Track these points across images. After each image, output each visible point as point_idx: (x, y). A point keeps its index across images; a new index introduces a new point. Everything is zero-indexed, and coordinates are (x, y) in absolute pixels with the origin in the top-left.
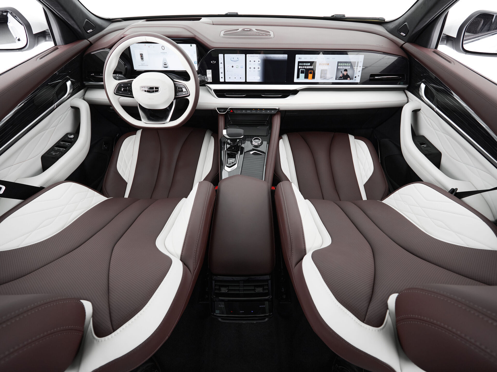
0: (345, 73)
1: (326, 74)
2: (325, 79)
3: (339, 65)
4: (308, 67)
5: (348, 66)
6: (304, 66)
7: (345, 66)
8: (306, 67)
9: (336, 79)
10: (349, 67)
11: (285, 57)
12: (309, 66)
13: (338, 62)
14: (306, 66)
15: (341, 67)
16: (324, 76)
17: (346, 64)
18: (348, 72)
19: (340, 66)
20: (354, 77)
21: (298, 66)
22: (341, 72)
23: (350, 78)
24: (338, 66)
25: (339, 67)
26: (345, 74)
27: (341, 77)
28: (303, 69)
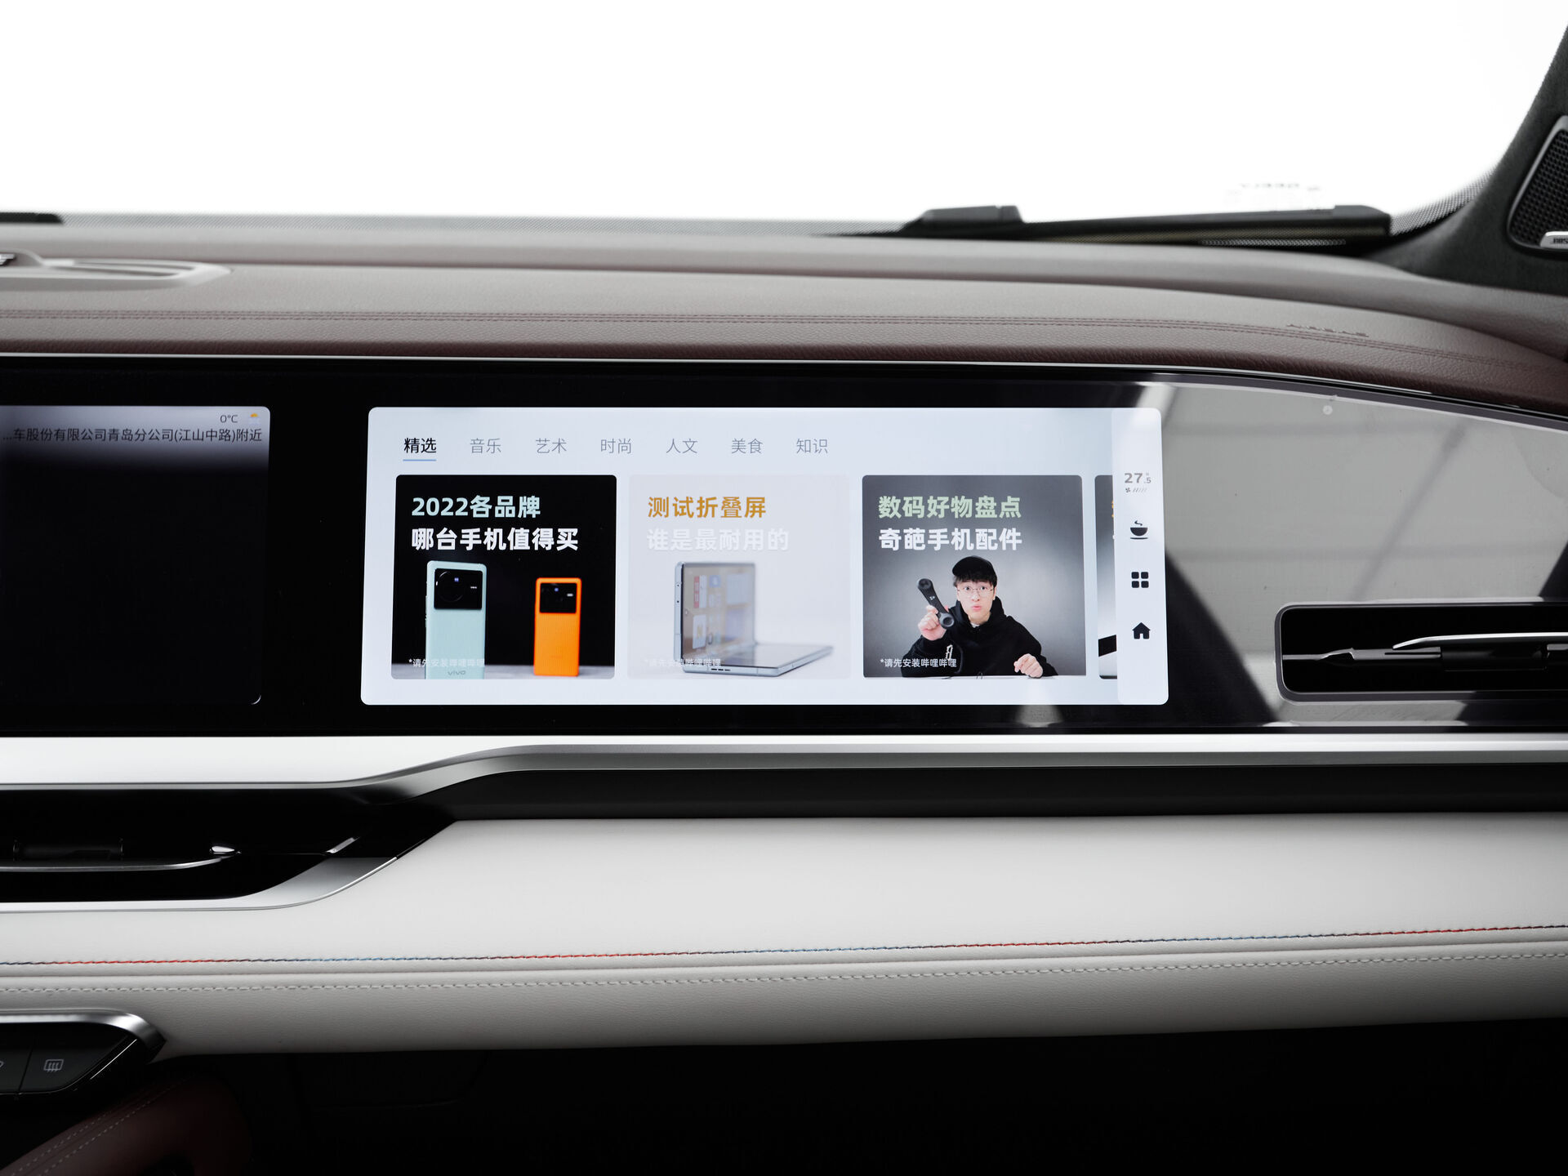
0: (975, 602)
1: (742, 609)
2: (736, 663)
3: (884, 513)
4: (523, 533)
5: (999, 524)
6: (469, 522)
7: (951, 522)
8: (492, 538)
9: (872, 669)
10: (1011, 537)
11: (240, 433)
12: (530, 524)
13: (874, 488)
14: (492, 522)
15: (914, 538)
16: (726, 640)
17: (961, 505)
18: (1001, 591)
19: (901, 523)
20: (1092, 648)
21: (405, 524)
22: (927, 589)
23: (1041, 660)
24: (872, 523)
25: (889, 538)
26: (978, 615)
27: (925, 648)
28: (460, 553)
